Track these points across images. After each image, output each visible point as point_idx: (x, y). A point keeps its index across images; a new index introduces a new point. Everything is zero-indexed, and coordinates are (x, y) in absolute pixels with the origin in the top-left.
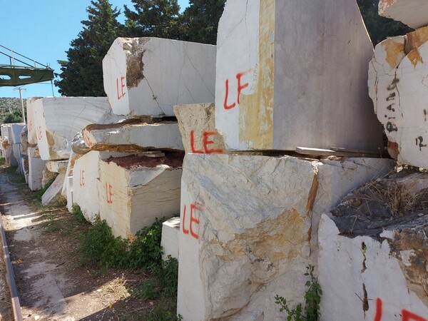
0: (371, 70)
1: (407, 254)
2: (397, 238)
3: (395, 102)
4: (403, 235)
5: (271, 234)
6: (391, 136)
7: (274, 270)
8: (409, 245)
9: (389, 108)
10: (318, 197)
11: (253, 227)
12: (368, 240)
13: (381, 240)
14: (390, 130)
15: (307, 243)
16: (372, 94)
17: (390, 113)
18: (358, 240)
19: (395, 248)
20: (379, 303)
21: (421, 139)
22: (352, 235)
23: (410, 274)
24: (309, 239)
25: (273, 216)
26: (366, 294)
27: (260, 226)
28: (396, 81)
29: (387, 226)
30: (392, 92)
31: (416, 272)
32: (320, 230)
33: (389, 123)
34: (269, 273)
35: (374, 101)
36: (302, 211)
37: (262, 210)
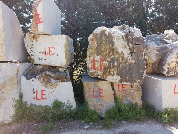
0: (25, 41)
1: (42, 79)
2: (40, 77)
3: (32, 49)
4: (40, 76)
5: (7, 84)
6: (32, 57)
7: (8, 94)
8: (42, 77)
9: (31, 51)
10: (18, 73)
11: (2, 83)
12: (33, 79)
13: (36, 78)
14: (32, 56)
15: (17, 85)
16: (26, 46)
17: (31, 52)
18: (31, 80)
19: (39, 79)
20: (37, 91)
21: (39, 58)
22: (30, 79)
23: (42, 83)
24: (17, 83)
25: (8, 79)
26: (34, 90)
27: (4, 82)
28: (32, 45)
29: (37, 76)
30: (32, 47)
31: (43, 82)
32: (21, 80)
33: (31, 54)
34: (7, 95)
35: (27, 48)
36: (15, 77)
37: (4, 78)
